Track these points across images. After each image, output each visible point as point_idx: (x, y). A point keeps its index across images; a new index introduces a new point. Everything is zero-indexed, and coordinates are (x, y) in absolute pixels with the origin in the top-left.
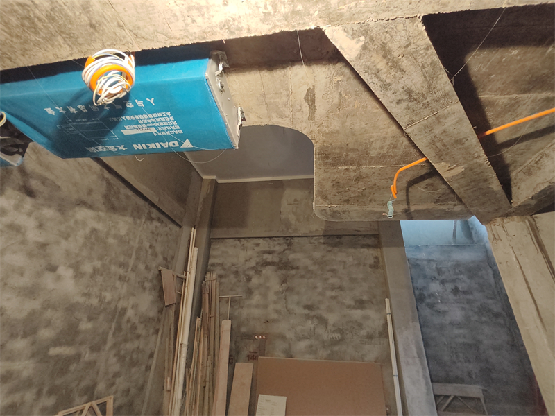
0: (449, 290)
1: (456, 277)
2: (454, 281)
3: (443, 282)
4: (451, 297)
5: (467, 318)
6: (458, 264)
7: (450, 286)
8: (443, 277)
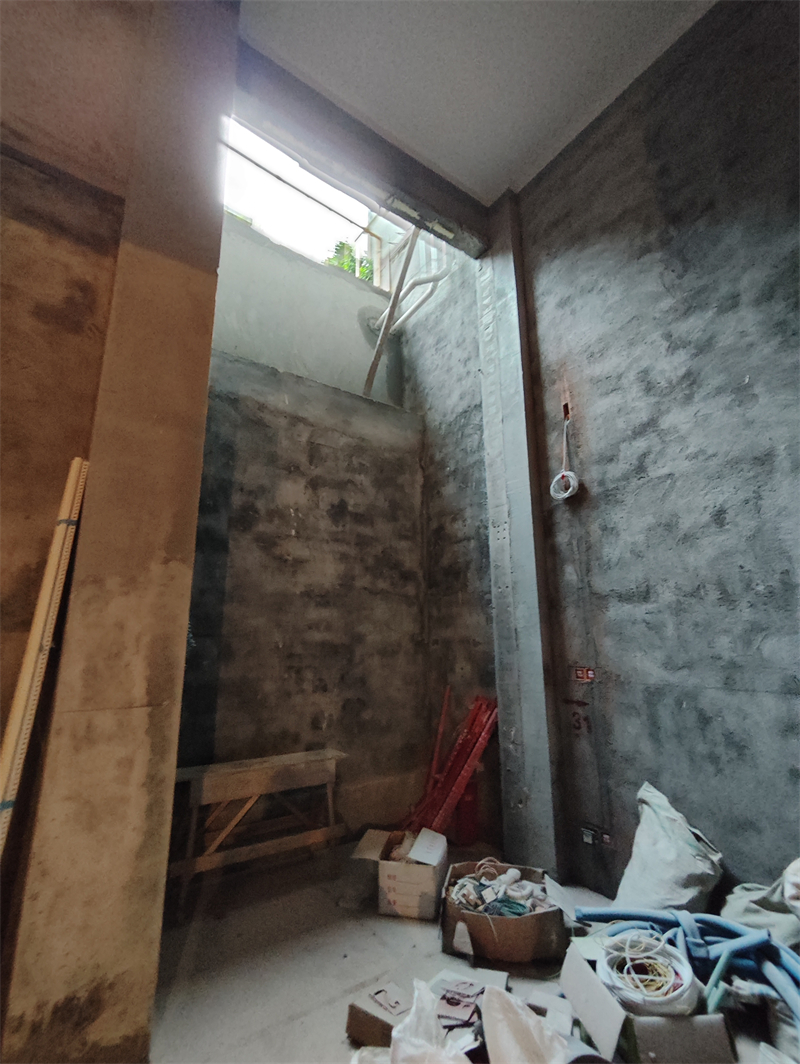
0: (324, 506)
1: (348, 476)
2: (341, 485)
3: (314, 484)
4: (325, 524)
5: (346, 582)
6: (360, 448)
7: (327, 497)
8: (317, 471)
